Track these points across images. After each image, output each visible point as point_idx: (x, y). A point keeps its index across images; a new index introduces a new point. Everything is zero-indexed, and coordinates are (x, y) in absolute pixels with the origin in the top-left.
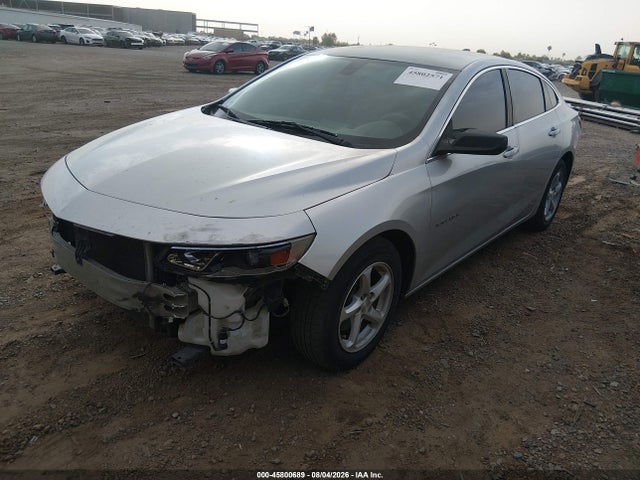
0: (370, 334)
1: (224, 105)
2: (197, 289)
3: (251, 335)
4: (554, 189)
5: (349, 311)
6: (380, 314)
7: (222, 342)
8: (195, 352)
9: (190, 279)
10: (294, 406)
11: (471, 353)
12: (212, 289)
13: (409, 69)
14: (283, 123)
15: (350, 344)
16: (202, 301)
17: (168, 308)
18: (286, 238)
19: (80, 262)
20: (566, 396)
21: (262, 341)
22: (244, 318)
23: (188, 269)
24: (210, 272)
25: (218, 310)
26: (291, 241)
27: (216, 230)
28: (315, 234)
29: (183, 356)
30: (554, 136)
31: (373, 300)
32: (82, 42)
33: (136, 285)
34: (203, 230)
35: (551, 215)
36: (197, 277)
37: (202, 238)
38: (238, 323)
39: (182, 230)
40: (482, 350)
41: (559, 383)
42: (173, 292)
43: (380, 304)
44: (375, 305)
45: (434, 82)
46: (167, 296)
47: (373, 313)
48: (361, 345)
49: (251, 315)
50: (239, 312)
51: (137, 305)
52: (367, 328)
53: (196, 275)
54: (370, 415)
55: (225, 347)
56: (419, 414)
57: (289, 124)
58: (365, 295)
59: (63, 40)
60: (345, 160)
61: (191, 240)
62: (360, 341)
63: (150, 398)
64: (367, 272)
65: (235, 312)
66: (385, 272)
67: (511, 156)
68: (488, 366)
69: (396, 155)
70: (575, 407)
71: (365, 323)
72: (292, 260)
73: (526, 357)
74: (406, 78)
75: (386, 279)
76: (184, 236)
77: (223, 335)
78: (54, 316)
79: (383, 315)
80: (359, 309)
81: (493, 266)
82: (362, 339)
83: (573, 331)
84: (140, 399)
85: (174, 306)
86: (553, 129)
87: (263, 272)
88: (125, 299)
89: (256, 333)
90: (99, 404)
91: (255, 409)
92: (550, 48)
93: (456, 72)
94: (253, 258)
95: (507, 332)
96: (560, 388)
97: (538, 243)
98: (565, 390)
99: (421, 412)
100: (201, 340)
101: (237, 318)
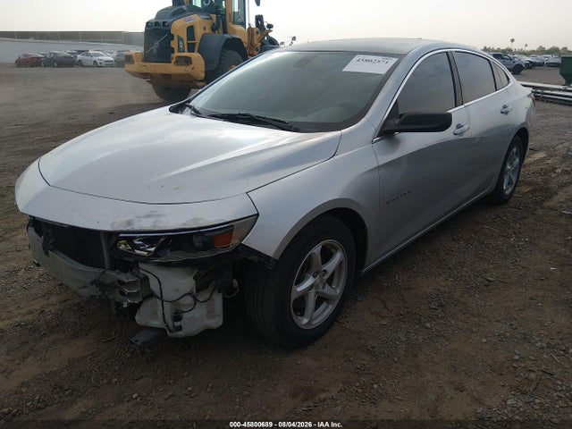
0: (326, 311)
1: (191, 104)
2: (147, 274)
3: (205, 315)
4: (511, 164)
5: (301, 288)
6: (336, 291)
7: (177, 324)
8: (152, 334)
9: (140, 265)
10: (250, 383)
11: (428, 325)
12: (161, 273)
13: (357, 58)
14: (239, 114)
15: (305, 321)
16: (154, 284)
17: (122, 293)
18: (228, 220)
19: (47, 253)
20: (523, 365)
21: (216, 322)
22: (196, 300)
23: (139, 255)
24: (157, 256)
25: (169, 294)
26: (233, 224)
27: (159, 216)
28: (258, 215)
29: (141, 338)
30: (506, 113)
31: (326, 277)
32: (96, 65)
33: (93, 272)
34: (148, 216)
35: (510, 189)
36: (145, 263)
37: (147, 224)
38: (189, 305)
39: (128, 218)
40: (440, 321)
41: (517, 351)
42: (126, 278)
43: (335, 282)
44: (330, 281)
45: (380, 67)
46: (120, 282)
47: (328, 290)
48: (317, 322)
49: (203, 296)
50: (190, 294)
51: (95, 291)
52: (324, 305)
53: (145, 260)
54: (324, 391)
55: (180, 328)
56: (372, 388)
57: (245, 115)
58: (317, 273)
59: (80, 64)
60: (290, 144)
61: (136, 227)
62: (316, 318)
63: (115, 380)
64: (317, 250)
65: (186, 294)
66: (337, 250)
67: (461, 134)
68: (444, 337)
69: (341, 136)
70: (532, 375)
71: (320, 300)
72: (235, 242)
73: (484, 327)
74: (354, 66)
75: (338, 257)
76: (129, 223)
77: (177, 317)
78: (37, 305)
79: (339, 291)
80: (312, 286)
81: (454, 240)
82: (319, 315)
83: (531, 299)
84: (105, 381)
85: (127, 291)
86: (505, 107)
87: (206, 255)
88: (84, 287)
89: (211, 314)
90: (66, 387)
91: (212, 388)
92: (512, 41)
93: (401, 56)
94: (197, 242)
95: (464, 303)
96: (517, 357)
97: (498, 216)
98: (522, 359)
99: (375, 386)
100: (157, 323)
101: (189, 300)
